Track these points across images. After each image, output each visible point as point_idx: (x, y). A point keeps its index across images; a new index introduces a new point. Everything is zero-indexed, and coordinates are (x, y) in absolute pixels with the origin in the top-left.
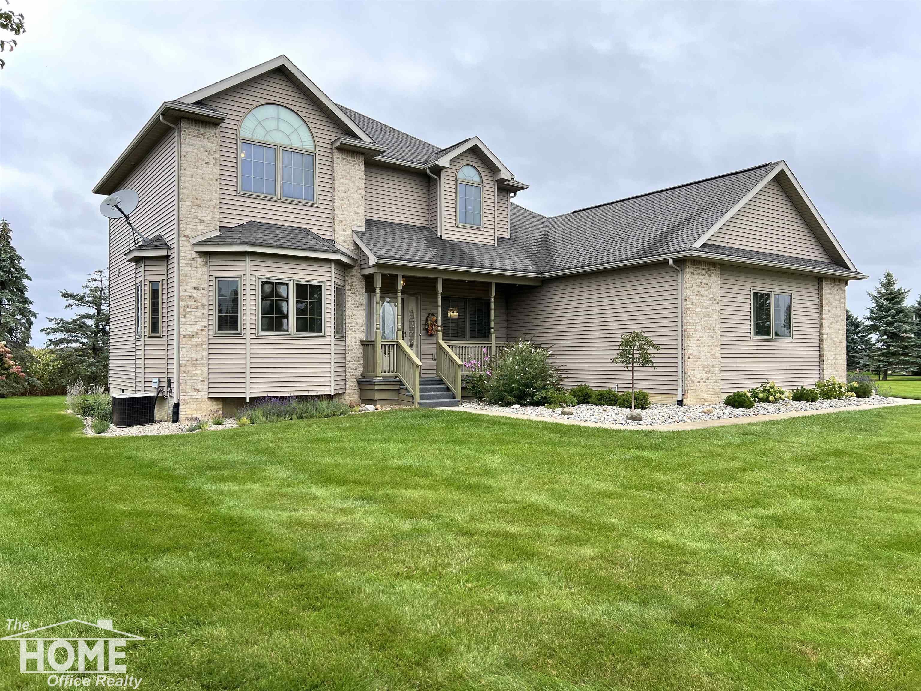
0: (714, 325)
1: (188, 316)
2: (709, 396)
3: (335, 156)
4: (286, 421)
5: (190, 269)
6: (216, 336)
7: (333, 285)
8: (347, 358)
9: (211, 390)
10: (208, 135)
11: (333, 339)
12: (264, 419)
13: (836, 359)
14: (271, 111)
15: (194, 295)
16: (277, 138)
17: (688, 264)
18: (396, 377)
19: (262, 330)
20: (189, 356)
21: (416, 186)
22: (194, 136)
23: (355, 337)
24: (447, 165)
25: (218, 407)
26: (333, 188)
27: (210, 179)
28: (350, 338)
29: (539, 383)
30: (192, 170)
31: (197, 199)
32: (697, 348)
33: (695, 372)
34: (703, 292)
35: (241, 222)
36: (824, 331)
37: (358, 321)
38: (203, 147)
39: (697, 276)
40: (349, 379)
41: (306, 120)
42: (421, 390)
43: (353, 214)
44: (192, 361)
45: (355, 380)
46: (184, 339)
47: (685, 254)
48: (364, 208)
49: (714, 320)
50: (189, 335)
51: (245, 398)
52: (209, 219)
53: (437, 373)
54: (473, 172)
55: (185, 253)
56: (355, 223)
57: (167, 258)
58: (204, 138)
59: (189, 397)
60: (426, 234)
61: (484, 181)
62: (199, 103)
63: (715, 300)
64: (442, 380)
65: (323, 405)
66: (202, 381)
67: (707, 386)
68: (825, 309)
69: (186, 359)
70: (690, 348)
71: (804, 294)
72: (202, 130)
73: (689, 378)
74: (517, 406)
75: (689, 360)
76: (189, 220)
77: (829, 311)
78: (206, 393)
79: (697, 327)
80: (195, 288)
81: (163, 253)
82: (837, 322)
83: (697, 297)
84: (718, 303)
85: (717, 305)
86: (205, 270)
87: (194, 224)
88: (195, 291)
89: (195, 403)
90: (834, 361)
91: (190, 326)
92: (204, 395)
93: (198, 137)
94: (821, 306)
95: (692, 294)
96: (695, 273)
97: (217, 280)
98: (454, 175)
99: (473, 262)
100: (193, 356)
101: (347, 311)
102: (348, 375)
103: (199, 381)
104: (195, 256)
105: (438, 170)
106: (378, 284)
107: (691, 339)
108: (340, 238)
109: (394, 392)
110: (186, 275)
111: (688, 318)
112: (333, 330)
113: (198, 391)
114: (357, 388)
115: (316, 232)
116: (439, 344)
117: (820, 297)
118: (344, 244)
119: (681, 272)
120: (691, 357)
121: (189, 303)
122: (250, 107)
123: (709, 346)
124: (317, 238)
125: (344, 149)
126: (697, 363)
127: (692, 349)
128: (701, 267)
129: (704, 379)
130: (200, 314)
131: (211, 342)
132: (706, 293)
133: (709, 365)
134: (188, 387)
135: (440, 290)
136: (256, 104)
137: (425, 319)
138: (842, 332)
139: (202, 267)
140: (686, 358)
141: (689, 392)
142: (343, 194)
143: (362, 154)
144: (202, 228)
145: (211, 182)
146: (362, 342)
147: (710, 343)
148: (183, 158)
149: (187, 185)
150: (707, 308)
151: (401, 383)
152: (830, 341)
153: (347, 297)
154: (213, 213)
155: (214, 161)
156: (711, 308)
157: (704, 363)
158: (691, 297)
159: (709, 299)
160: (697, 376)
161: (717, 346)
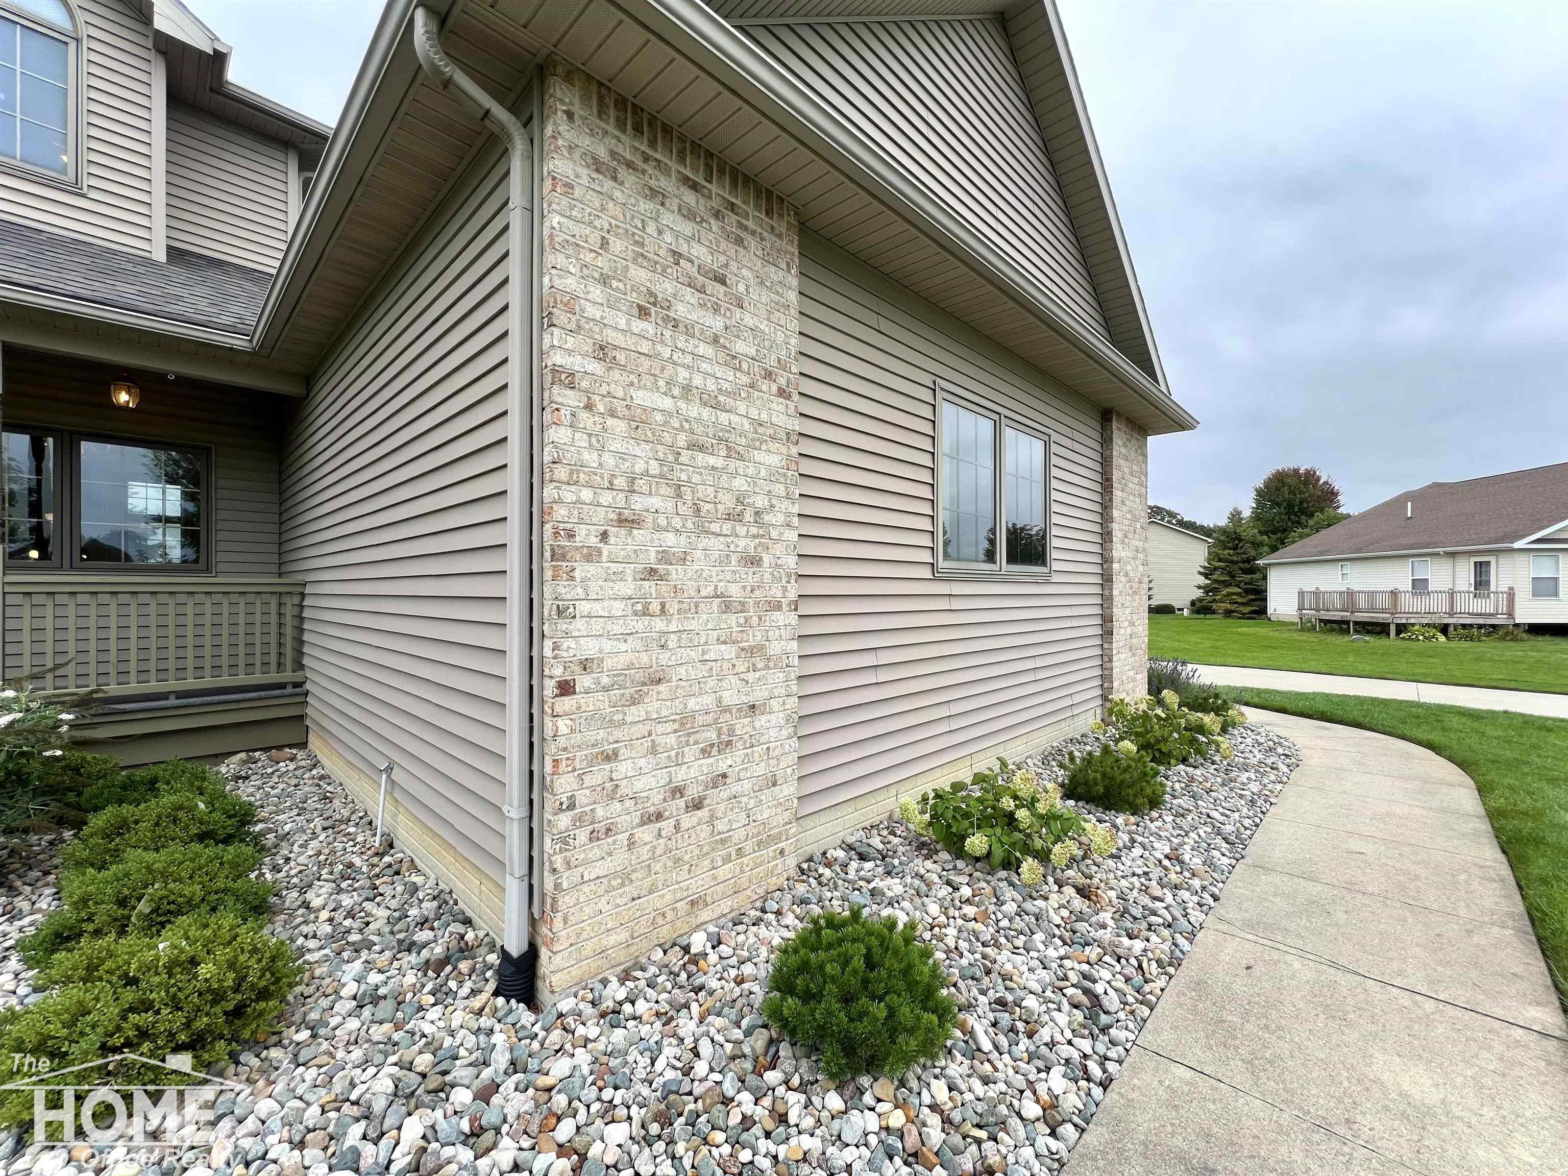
13: (1133, 624)
33: (623, 768)
36: (1115, 554)
39: (646, 206)
61: (90, 31)
63: (769, 375)
68: (1116, 496)
70: (579, 623)
71: (1075, 446)
73: (567, 818)
75: (567, 703)
77: (1122, 502)
79: (639, 503)
82: (1134, 532)
83: (638, 325)
84: (782, 393)
85: (779, 404)
90: (1129, 631)
94: (1106, 485)
95: (597, 292)
117: (1107, 463)
119: (521, 146)
120: (583, 682)
140: (550, 687)
141: (571, 898)
156: (742, 408)
157: (692, 704)
158: (592, 311)
159: (733, 360)
160: (639, 785)
161: (778, 607)
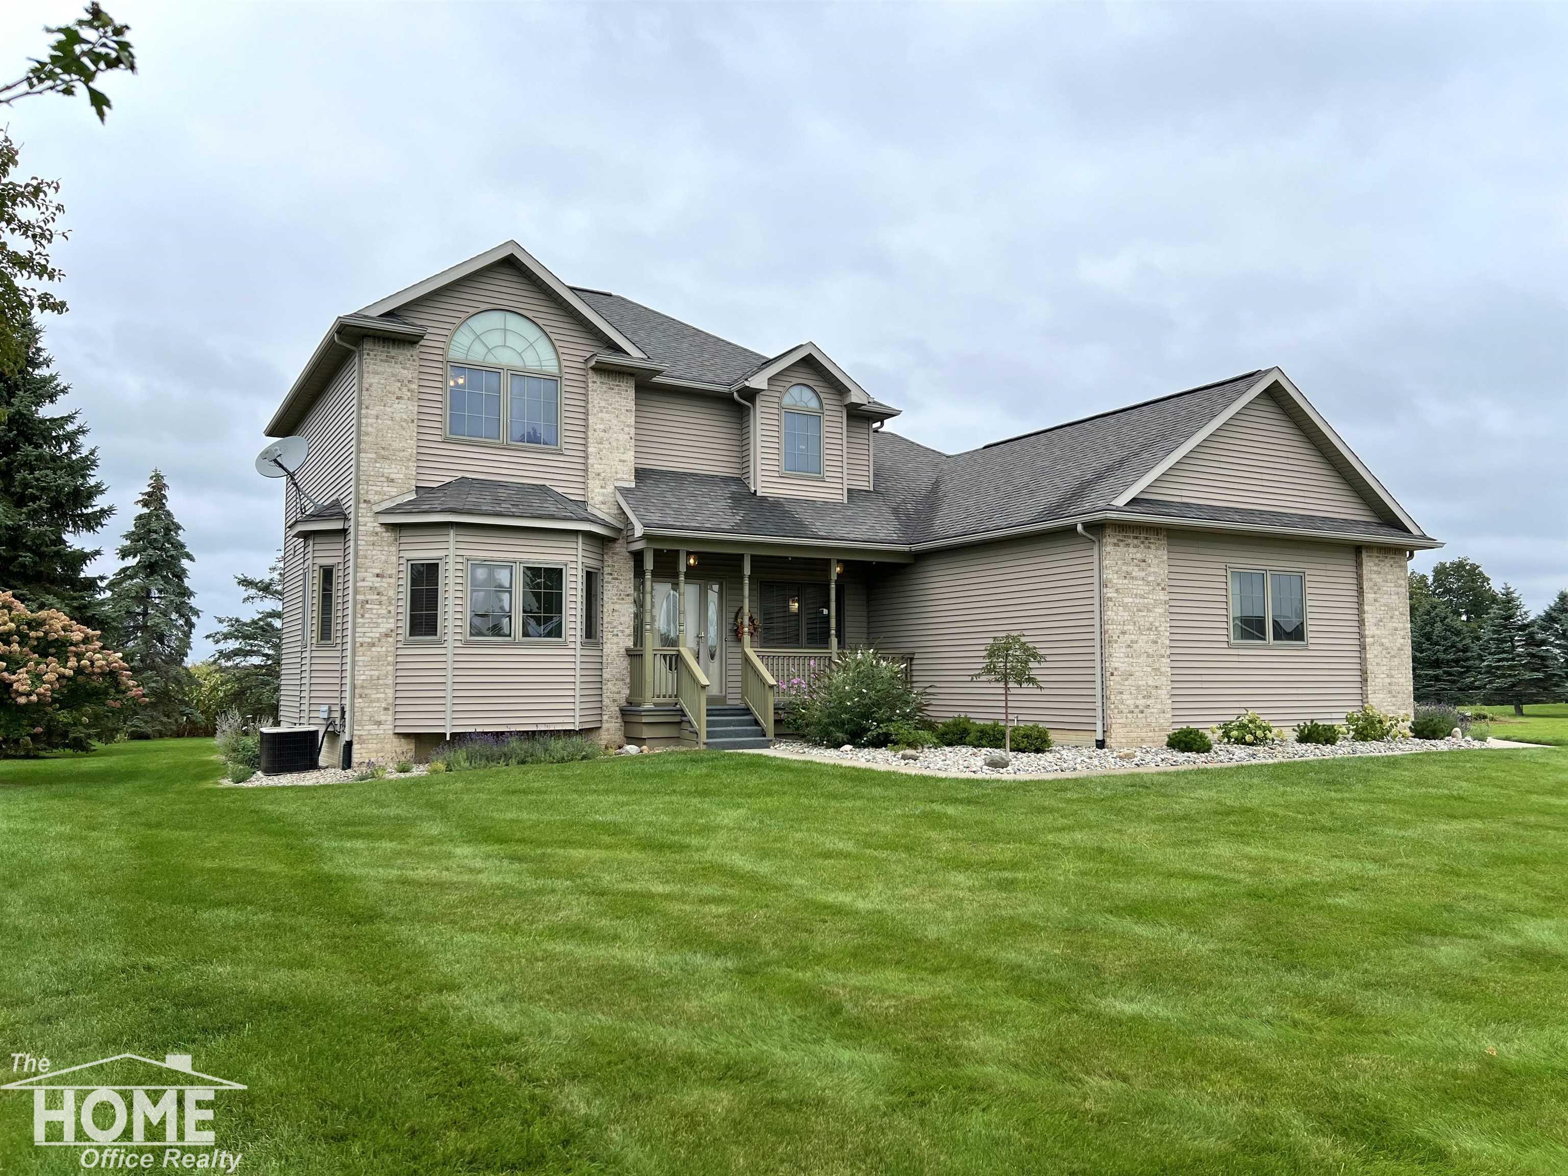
0: (1157, 624)
1: (367, 616)
2: (1150, 734)
3: (590, 380)
4: (502, 766)
5: (371, 548)
6: (407, 644)
7: (580, 567)
8: (605, 676)
9: (398, 723)
10: (401, 358)
11: (579, 646)
12: (467, 764)
13: (1392, 677)
14: (495, 319)
15: (377, 585)
16: (505, 358)
17: (1108, 531)
18: (676, 704)
19: (471, 634)
20: (367, 673)
21: (721, 418)
22: (381, 360)
23: (618, 643)
24: (764, 386)
25: (408, 747)
26: (586, 426)
27: (402, 420)
28: (609, 646)
29: (883, 713)
30: (377, 408)
31: (383, 448)
32: (1126, 660)
33: (1124, 697)
34: (1136, 573)
35: (448, 480)
36: (1367, 632)
37: (622, 619)
38: (393, 375)
39: (1125, 549)
40: (607, 707)
41: (547, 329)
42: (710, 724)
43: (616, 463)
44: (371, 680)
45: (617, 709)
46: (361, 649)
47: (1099, 516)
48: (633, 453)
49: (1158, 616)
50: (369, 643)
51: (445, 734)
52: (401, 476)
53: (742, 699)
54: (807, 394)
55: (365, 525)
56: (619, 476)
57: (344, 532)
58: (396, 363)
59: (366, 732)
60: (734, 488)
61: (826, 407)
62: (390, 315)
63: (1159, 585)
64: (748, 709)
65: (557, 746)
66: (386, 709)
67: (1146, 718)
68: (1369, 596)
69: (363, 677)
70: (1114, 659)
71: (1329, 573)
72: (394, 352)
73: (1112, 706)
74: (848, 747)
75: (1112, 678)
76: (371, 478)
77: (1375, 600)
78: (391, 727)
79: (1126, 628)
80: (378, 576)
81: (337, 525)
82: (1392, 617)
83: (1126, 581)
84: (1163, 589)
85: (1162, 593)
86: (393, 549)
87: (379, 484)
88: (379, 579)
89: (375, 741)
90: (1388, 680)
91: (369, 630)
92: (388, 729)
93: (387, 361)
94: (1360, 591)
95: (1115, 576)
96: (1121, 544)
97: (410, 563)
98: (777, 400)
99: (800, 528)
100: (373, 673)
101: (606, 606)
102: (606, 701)
103: (382, 709)
104: (379, 529)
105: (751, 395)
106: (649, 565)
107: (1115, 645)
108: (596, 498)
109: (676, 727)
110: (366, 557)
111: (1109, 613)
112: (579, 633)
113: (379, 723)
114: (619, 720)
115: (560, 490)
116: (745, 653)
117: (1360, 578)
118: (602, 506)
119: (1097, 544)
120: (1115, 673)
121: (368, 597)
122: (463, 315)
123: (1148, 656)
124: (561, 499)
125: (602, 370)
126: (1126, 683)
127: (1118, 659)
128: (1131, 535)
129: (1141, 708)
130: (384, 612)
131: (399, 652)
132: (1143, 574)
133: (1149, 686)
134: (365, 718)
135: (747, 571)
136: (472, 311)
137: (733, 615)
138: (1402, 633)
139: (389, 545)
140: (1108, 674)
141: (1113, 726)
142: (602, 434)
143: (632, 375)
144: (389, 489)
145: (404, 424)
146: (627, 650)
147: (1150, 651)
148: (364, 393)
149: (370, 429)
150: (1143, 597)
151: (682, 712)
152: (1380, 648)
153: (605, 584)
154: (407, 468)
155: (409, 394)
156: (1151, 596)
157: (1140, 683)
158: (1115, 581)
159: (1148, 583)
160: (1128, 702)
161: (1163, 657)
